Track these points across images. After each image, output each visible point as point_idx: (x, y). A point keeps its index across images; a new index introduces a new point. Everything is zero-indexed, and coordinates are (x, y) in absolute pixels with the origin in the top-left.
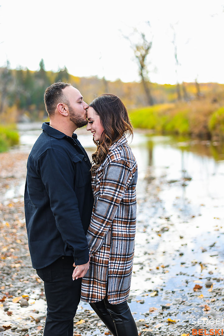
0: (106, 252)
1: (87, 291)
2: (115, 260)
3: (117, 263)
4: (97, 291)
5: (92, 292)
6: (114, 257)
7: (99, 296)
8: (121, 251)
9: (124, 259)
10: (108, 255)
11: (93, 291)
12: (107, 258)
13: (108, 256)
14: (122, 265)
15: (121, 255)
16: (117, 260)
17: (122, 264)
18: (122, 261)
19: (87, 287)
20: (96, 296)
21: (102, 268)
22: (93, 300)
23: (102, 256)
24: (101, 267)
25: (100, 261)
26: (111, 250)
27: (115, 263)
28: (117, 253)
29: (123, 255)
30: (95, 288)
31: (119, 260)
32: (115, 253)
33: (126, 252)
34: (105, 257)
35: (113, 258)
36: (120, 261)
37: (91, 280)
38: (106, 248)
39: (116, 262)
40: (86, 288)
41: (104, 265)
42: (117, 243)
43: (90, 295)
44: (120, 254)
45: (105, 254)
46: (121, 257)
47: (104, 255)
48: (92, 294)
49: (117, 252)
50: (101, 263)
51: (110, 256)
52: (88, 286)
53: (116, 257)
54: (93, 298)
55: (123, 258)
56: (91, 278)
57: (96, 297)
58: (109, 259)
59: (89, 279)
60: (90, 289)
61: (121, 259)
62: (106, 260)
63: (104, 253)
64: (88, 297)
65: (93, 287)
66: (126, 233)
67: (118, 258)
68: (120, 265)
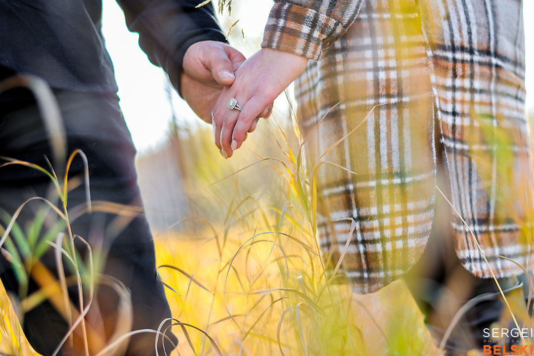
0: (403, 39)
2: (450, 72)
3: (463, 89)
6: (446, 59)
8: (470, 33)
9: (485, 70)
10: (420, 50)
12: (420, 65)
13: (421, 56)
14: (484, 98)
15: (471, 52)
16: (459, 72)
17: (481, 91)
18: (480, 77)
21: (400, 115)
23: (393, 63)
24: (394, 111)
25: (388, 87)
26: (425, 27)
27: (454, 88)
28: (452, 42)
29: (481, 53)
31: (468, 71)
32: (448, 43)
33: (489, 38)
34: (405, 62)
35: (443, 63)
36: (471, 78)
39: (458, 82)
41: (406, 99)
44: (466, 45)
47: (398, 57)
49: (452, 36)
50: (394, 91)
51: (430, 54)
53: (455, 60)
55: (480, 64)
58: (427, 65)
61: (476, 70)
62: (417, 73)
63: (397, 45)
67: (463, 61)
68: (477, 97)
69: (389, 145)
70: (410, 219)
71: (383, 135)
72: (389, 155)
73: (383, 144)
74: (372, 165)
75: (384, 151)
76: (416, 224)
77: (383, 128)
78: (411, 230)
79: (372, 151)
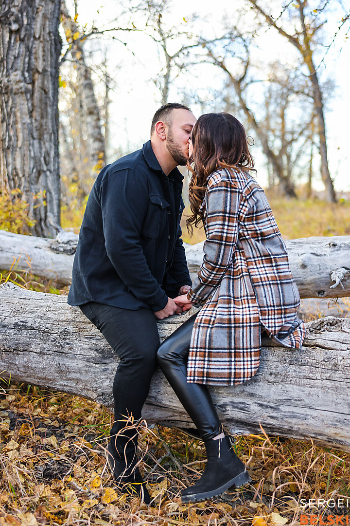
0: (251, 305)
1: (228, 369)
2: (267, 314)
3: (272, 319)
4: (242, 367)
5: (235, 369)
6: (265, 310)
7: (248, 373)
8: (273, 301)
9: (280, 311)
10: (256, 308)
11: (236, 367)
12: (256, 313)
13: (256, 310)
14: (280, 320)
15: (274, 307)
16: (270, 314)
17: (278, 319)
18: (278, 314)
19: (228, 363)
20: (242, 374)
21: (250, 329)
22: (237, 381)
23: (248, 313)
24: (248, 328)
25: (246, 320)
26: (258, 301)
27: (268, 319)
28: (267, 304)
29: (277, 306)
30: (238, 363)
31: (273, 313)
32: (265, 305)
33: (281, 301)
34: (251, 312)
35: (264, 312)
36: (274, 315)
37: (231, 352)
38: (250, 301)
39: (270, 317)
40: (225, 365)
41: (252, 324)
42: (263, 291)
43: (233, 375)
44: (272, 305)
45: (251, 309)
46: (274, 310)
47: (249, 311)
48: (235, 373)
49: (267, 302)
50: (248, 321)
51: (259, 309)
52: (228, 361)
53: (269, 310)
54: (237, 378)
55: (277, 310)
56: (231, 349)
57: (242, 376)
58: (258, 313)
59: (228, 351)
60: (231, 365)
61: (276, 312)
62: (255, 316)
63: (249, 307)
64: (230, 378)
65: (235, 361)
66: (273, 275)
67: (271, 310)
68: (276, 321)
69: (247, 339)
70: (253, 362)
71: (245, 336)
72: (247, 342)
73: (245, 339)
74: (241, 345)
75: (245, 341)
76: (255, 364)
77: (245, 333)
78: (253, 366)
79: (241, 341)
